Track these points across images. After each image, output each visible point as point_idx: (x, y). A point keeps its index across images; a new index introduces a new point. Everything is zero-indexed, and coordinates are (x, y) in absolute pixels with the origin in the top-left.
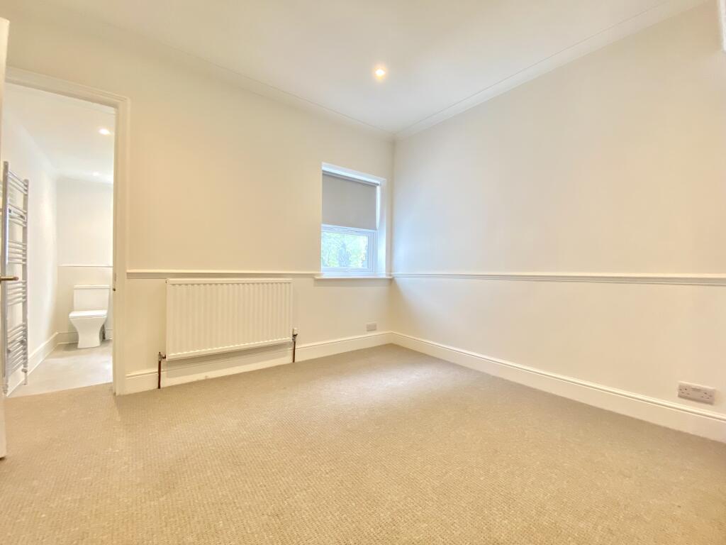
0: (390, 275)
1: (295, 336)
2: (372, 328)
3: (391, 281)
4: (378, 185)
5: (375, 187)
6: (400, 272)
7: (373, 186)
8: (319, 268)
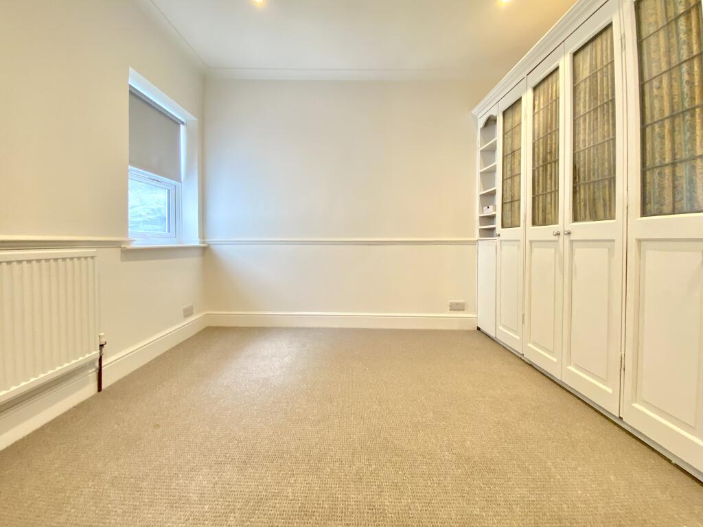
0: (203, 243)
1: (101, 346)
2: (188, 313)
3: (205, 250)
4: (183, 123)
5: (179, 124)
6: (219, 238)
7: (176, 123)
8: (125, 233)
